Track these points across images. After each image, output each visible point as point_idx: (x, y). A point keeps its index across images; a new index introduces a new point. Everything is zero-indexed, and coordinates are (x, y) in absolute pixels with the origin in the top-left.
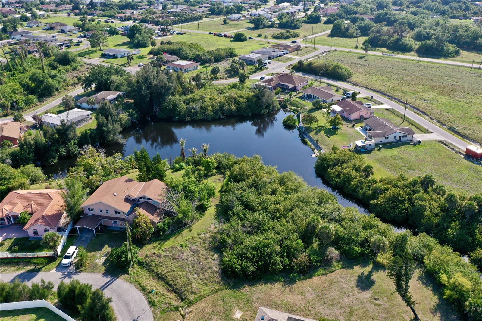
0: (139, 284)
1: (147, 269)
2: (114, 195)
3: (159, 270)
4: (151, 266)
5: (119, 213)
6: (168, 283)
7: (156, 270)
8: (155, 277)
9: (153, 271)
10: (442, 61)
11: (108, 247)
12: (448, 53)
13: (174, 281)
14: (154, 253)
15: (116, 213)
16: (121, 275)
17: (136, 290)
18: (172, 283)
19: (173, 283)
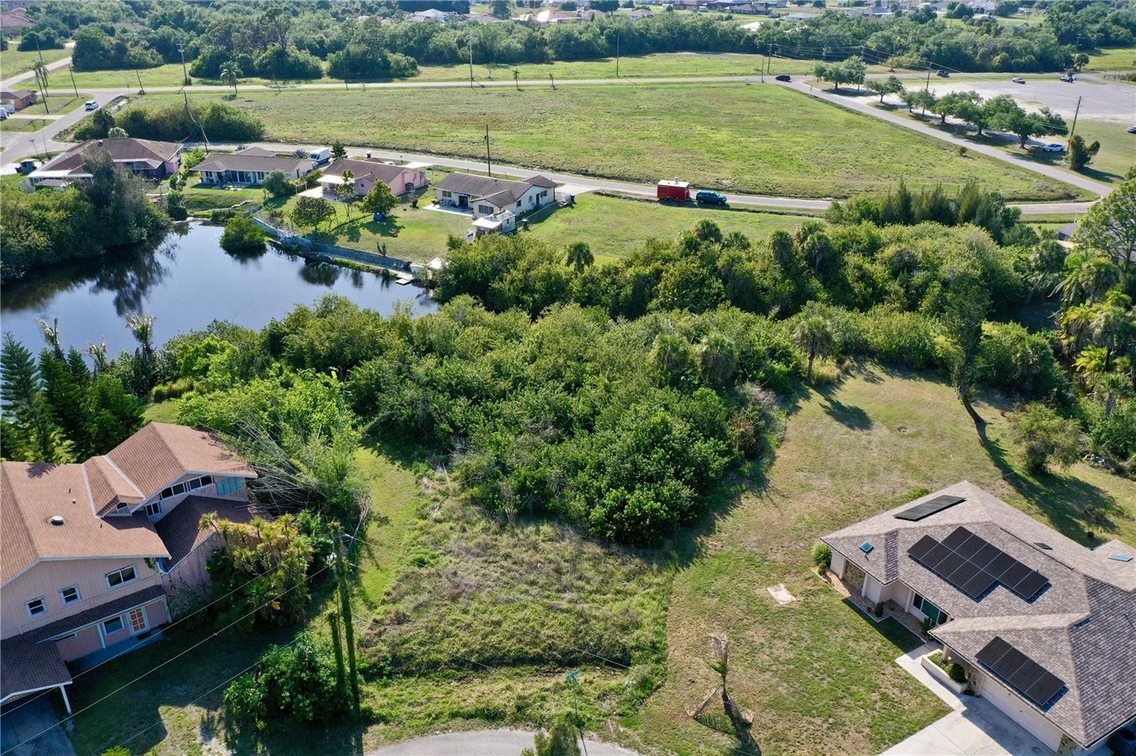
0: (454, 715)
1: (408, 674)
3: (449, 648)
4: (410, 657)
5: (130, 575)
6: (520, 660)
7: (444, 658)
8: (460, 674)
9: (434, 665)
10: (396, 84)
12: (401, 70)
13: (536, 645)
14: (375, 621)
15: (115, 580)
16: (359, 740)
17: (472, 733)
18: (533, 651)
19: (538, 650)
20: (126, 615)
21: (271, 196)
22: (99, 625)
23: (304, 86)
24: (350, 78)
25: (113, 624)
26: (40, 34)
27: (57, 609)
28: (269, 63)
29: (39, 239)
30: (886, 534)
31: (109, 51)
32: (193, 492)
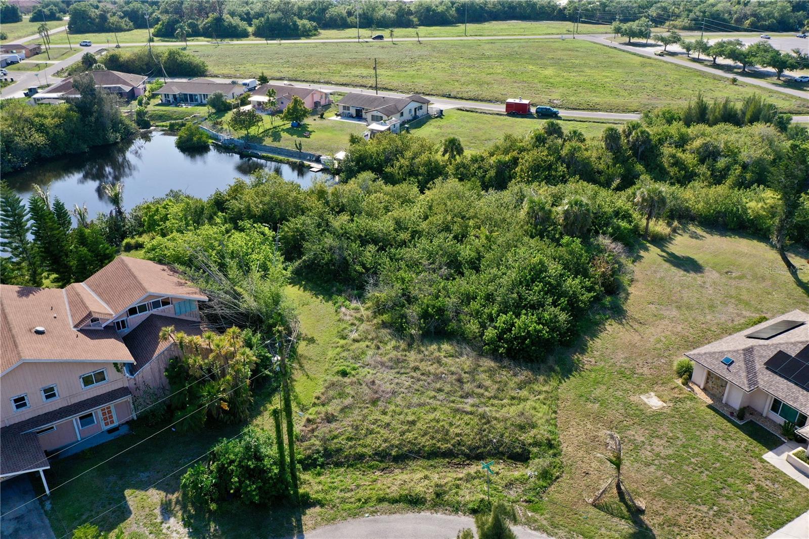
0: (381, 500)
1: (338, 465)
2: (38, 332)
3: (375, 442)
4: (339, 451)
5: (101, 377)
6: (433, 454)
7: (368, 451)
8: (382, 465)
9: (360, 457)
10: (303, 41)
11: (140, 494)
12: (306, 31)
13: (447, 441)
14: (309, 421)
15: (87, 381)
16: (299, 521)
17: (397, 516)
18: (444, 446)
19: (449, 445)
20: (97, 412)
21: (214, 111)
22: (75, 419)
23: (235, 42)
24: (270, 37)
25: (86, 419)
26: (45, 10)
27: (38, 405)
28: (210, 27)
29: (39, 138)
30: (743, 350)
31: (94, 20)
32: (155, 311)
